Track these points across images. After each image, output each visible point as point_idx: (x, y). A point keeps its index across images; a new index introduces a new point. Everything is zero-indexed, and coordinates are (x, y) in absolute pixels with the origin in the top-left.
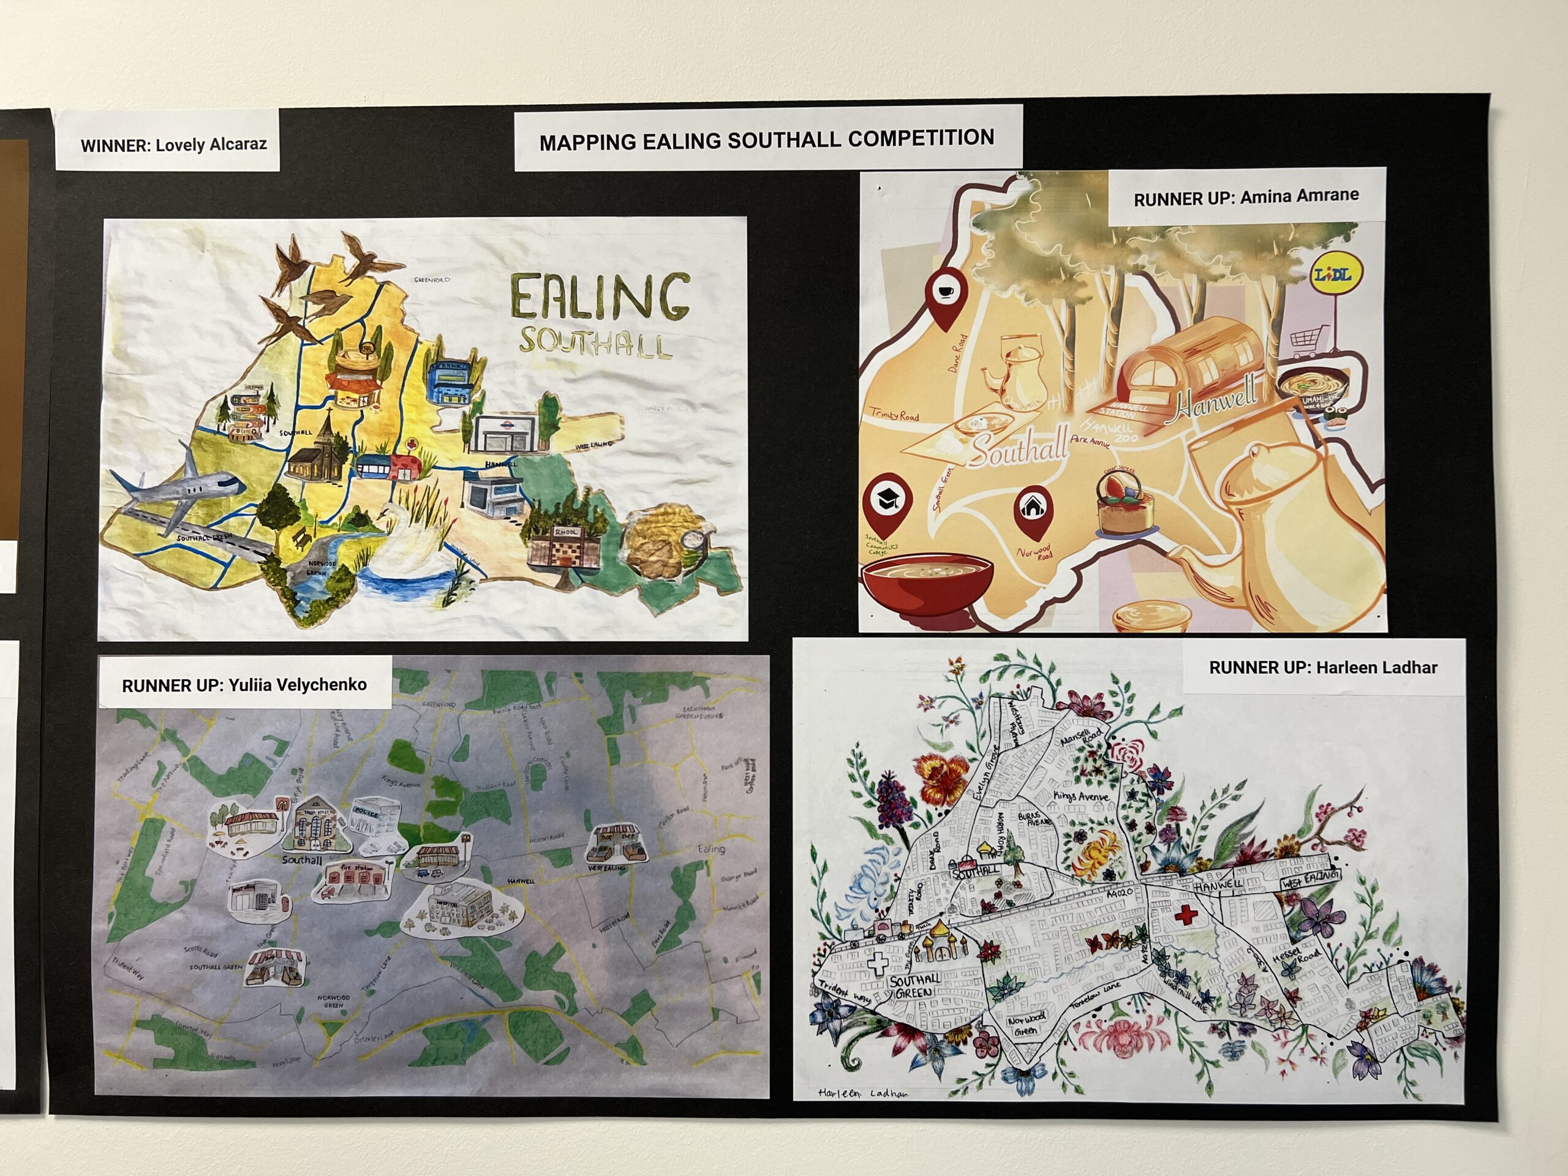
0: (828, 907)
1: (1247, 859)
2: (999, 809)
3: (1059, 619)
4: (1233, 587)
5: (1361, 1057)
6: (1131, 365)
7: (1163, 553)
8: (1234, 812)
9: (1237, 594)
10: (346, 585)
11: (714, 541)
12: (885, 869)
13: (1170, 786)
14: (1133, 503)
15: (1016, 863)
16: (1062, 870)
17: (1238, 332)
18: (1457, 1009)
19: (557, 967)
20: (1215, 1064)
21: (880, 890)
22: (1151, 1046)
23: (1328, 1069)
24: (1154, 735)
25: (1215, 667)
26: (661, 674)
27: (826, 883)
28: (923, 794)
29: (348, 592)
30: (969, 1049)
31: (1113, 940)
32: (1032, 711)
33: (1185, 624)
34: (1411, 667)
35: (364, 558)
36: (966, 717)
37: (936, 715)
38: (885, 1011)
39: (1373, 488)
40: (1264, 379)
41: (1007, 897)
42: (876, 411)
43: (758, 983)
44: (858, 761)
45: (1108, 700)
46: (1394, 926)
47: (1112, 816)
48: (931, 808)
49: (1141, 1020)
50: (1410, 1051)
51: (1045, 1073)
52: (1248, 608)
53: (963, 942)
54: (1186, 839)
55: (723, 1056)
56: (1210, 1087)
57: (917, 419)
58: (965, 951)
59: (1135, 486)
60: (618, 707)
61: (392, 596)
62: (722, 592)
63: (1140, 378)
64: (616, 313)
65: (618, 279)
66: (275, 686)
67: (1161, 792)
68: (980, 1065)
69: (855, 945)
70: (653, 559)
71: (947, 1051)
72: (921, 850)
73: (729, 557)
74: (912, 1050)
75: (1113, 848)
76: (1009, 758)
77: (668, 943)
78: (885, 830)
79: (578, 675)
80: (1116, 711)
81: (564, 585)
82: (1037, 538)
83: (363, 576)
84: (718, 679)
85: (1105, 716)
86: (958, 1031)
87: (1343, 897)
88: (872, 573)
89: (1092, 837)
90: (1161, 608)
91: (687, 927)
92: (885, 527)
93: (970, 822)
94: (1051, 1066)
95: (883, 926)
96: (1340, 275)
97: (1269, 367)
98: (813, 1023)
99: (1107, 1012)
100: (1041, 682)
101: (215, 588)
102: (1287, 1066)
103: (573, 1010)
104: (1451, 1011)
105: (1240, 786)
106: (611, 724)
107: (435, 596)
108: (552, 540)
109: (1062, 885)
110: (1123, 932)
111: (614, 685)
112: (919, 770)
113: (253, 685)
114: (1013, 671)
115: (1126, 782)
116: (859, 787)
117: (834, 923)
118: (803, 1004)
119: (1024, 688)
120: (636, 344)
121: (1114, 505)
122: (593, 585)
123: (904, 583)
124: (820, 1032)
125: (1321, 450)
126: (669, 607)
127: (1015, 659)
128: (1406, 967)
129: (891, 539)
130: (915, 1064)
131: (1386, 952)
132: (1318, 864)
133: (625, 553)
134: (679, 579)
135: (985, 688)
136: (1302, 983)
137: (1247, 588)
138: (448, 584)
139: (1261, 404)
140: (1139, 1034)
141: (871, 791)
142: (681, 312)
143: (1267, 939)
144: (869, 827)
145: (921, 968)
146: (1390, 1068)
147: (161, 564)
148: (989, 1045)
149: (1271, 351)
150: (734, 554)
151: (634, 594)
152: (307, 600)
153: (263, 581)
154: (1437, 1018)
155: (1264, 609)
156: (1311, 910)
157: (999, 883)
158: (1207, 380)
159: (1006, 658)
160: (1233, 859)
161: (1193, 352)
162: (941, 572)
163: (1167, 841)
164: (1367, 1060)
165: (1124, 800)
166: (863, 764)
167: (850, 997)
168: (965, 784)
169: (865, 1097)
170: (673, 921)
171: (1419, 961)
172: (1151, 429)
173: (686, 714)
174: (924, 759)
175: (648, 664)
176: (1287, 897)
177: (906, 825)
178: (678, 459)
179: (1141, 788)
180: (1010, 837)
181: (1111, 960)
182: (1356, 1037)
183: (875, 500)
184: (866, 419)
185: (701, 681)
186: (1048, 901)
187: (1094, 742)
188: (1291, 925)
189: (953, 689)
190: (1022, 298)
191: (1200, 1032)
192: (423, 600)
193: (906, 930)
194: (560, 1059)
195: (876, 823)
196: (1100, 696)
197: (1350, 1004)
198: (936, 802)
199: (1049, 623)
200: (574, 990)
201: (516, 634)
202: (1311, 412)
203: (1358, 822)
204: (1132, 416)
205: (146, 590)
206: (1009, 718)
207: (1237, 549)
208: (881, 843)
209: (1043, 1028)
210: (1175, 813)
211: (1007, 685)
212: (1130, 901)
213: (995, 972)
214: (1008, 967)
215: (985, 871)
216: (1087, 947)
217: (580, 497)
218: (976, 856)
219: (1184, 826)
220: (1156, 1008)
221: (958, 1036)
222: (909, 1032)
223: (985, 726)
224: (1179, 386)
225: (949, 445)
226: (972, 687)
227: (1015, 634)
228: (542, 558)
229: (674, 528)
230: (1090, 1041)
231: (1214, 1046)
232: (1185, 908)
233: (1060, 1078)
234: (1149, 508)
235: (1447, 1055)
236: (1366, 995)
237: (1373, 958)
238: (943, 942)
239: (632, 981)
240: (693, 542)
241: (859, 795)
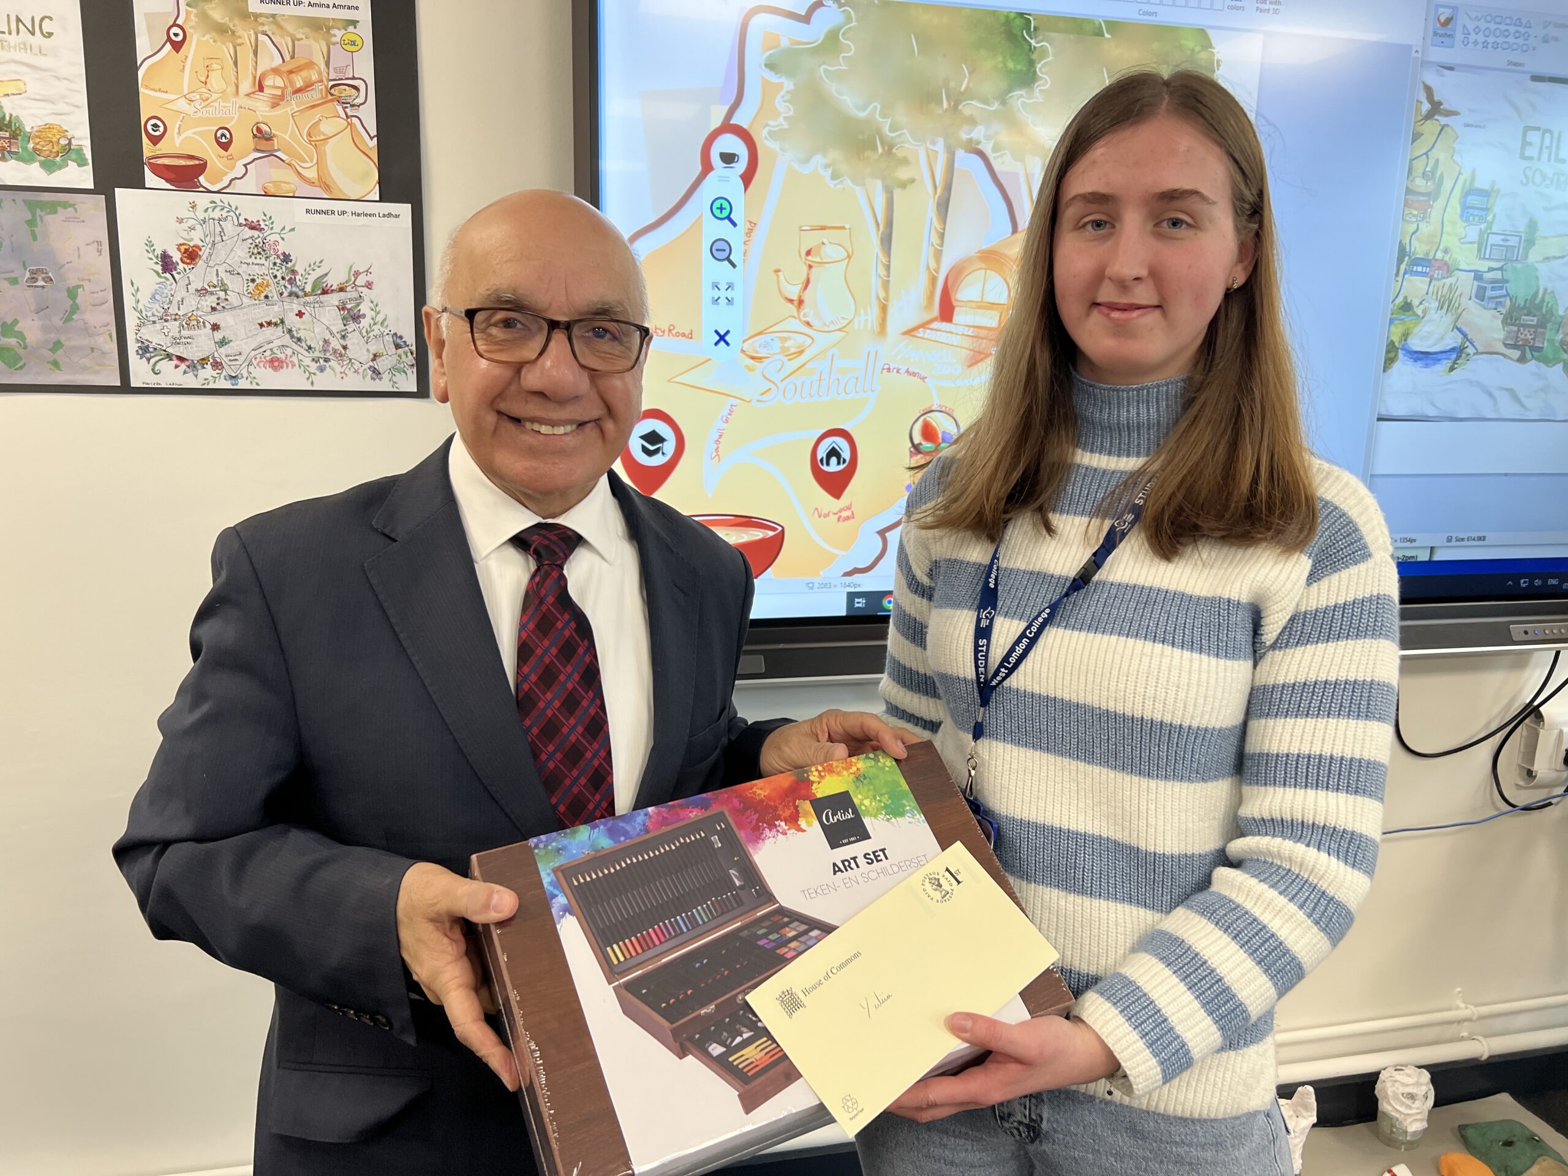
0: (140, 306)
1: (325, 292)
2: (216, 267)
3: (238, 187)
4: (314, 177)
5: (374, 372)
6: (263, 76)
7: (283, 161)
8: (319, 272)
9: (316, 181)
11: (74, 142)
12: (166, 291)
13: (291, 261)
14: (269, 139)
15: (225, 291)
16: (246, 293)
17: (310, 65)
18: (412, 353)
19: (16, 329)
20: (314, 374)
21: (164, 300)
22: (287, 367)
23: (361, 376)
24: (283, 239)
25: (308, 211)
26: (53, 201)
27: (139, 296)
28: (181, 260)
30: (209, 367)
31: (269, 324)
32: (229, 227)
33: (294, 192)
34: (390, 215)
36: (198, 227)
37: (185, 226)
38: (170, 350)
39: (372, 138)
40: (323, 87)
41: (222, 304)
42: (147, 87)
43: (111, 337)
44: (150, 244)
45: (262, 223)
46: (385, 320)
47: (266, 272)
48: (185, 266)
49: (283, 356)
50: (394, 370)
51: (243, 377)
52: (321, 187)
53: (204, 323)
54: (299, 283)
55: (97, 368)
56: (312, 383)
57: (166, 92)
58: (205, 326)
59: (269, 130)
60: (34, 215)
62: (79, 165)
63: (268, 82)
64: (18, 33)
65: (17, 16)
67: (287, 263)
68: (214, 373)
69: (154, 322)
70: (45, 148)
71: (199, 367)
72: (182, 283)
73: (82, 150)
74: (183, 366)
75: (268, 286)
76: (219, 246)
77: (68, 319)
78: (164, 275)
79: (14, 200)
80: (266, 228)
81: (3, 158)
82: (226, 150)
84: (81, 205)
85: (261, 230)
86: (203, 359)
87: (364, 308)
88: (150, 161)
89: (258, 281)
90: (283, 185)
91: (75, 313)
92: (155, 140)
93: (203, 273)
94: (245, 374)
95: (167, 315)
96: (353, 43)
97: (326, 83)
98: (138, 354)
99: (268, 353)
100: (232, 214)
102: (344, 375)
103: (25, 347)
104: (409, 354)
105: (320, 262)
106: (31, 223)
109: (246, 300)
110: (274, 321)
111: (31, 206)
112: (179, 250)
114: (219, 208)
115: (272, 258)
116: (151, 255)
117: (144, 313)
118: (132, 347)
119: (224, 216)
120: (29, 48)
121: (259, 138)
122: (17, 159)
123: (166, 166)
124: (141, 358)
125: (349, 120)
126: (54, 171)
127: (219, 203)
128: (390, 336)
129: (158, 146)
130: (185, 372)
131: (382, 330)
132: (355, 295)
133: (31, 145)
134: (58, 159)
135: (206, 215)
136: (348, 342)
137: (320, 178)
139: (322, 98)
140: (282, 362)
141: (157, 257)
142: (50, 35)
143: (334, 325)
144: (157, 272)
145: (185, 333)
146: (386, 376)
148: (217, 365)
149: (326, 74)
150: (84, 148)
151: (37, 164)
154: (404, 357)
155: (327, 188)
156: (352, 313)
157: (218, 299)
158: (298, 86)
159: (215, 203)
160: (319, 292)
161: (291, 72)
162: (182, 162)
163: (291, 284)
164: (376, 373)
165: (271, 266)
166: (152, 246)
167: (154, 344)
168: (200, 257)
169: (164, 386)
170: (69, 310)
171: (395, 334)
172: (274, 105)
173: (67, 220)
174: (181, 245)
175: (47, 196)
176: (342, 308)
177: (174, 273)
178: (54, 103)
179: (278, 261)
180: (222, 280)
181: (268, 331)
182: (371, 364)
183: (149, 128)
184: (141, 90)
185: (73, 206)
186: (240, 307)
187: (257, 241)
188: (344, 319)
189: (191, 215)
190: (212, 41)
191: (307, 361)
193: (177, 317)
194: (21, 368)
195: (161, 272)
196: (258, 221)
197: (368, 350)
198: (187, 264)
199: (234, 188)
200: (25, 339)
202: (344, 104)
203: (370, 278)
204: (265, 99)
206: (218, 229)
207: (315, 161)
208: (163, 280)
209: (241, 359)
210: (294, 272)
211: (216, 214)
212: (276, 308)
213: (218, 335)
214: (224, 334)
215: (212, 293)
216: (258, 326)
217: (7, 118)
218: (207, 287)
219: (298, 278)
220: (289, 352)
221: (203, 361)
222: (181, 359)
223: (208, 232)
224: (286, 87)
225: (182, 105)
226: (201, 215)
227: (218, 192)
229: (54, 135)
230: (261, 364)
231: (313, 367)
232: (300, 311)
233: (249, 379)
234: (276, 140)
235: (409, 372)
236: (375, 347)
237: (376, 332)
238: (195, 323)
239: (52, 335)
240: (64, 142)
241: (151, 259)
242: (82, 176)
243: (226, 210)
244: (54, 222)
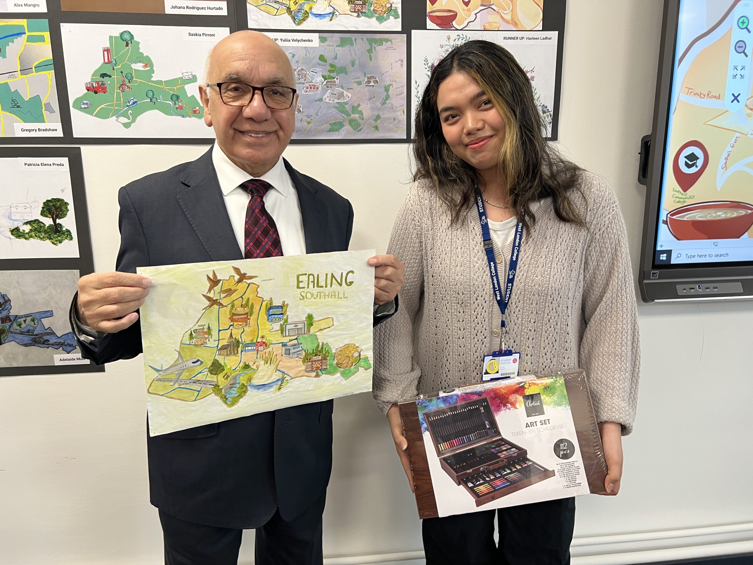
3: (471, 26)
4: (510, 19)
7: (495, 10)
9: (510, 21)
10: (307, 15)
11: (393, 5)
18: (551, 116)
19: (359, 109)
25: (505, 38)
26: (381, 39)
27: (419, 89)
29: (307, 17)
33: (499, 28)
34: (546, 38)
35: (311, 8)
37: (444, 49)
43: (404, 112)
44: (426, 60)
46: (539, 98)
52: (512, 24)
55: (396, 129)
60: (371, 47)
61: (318, 18)
62: (395, 18)
66: (291, 41)
70: (379, 10)
73: (397, 9)
77: (384, 103)
79: (362, 39)
81: (358, 16)
82: (467, 6)
83: (311, 13)
84: (394, 40)
88: (430, 14)
90: (494, 24)
91: (388, 99)
92: (433, 2)
101: (275, 15)
103: (363, 119)
104: (549, 116)
106: (370, 51)
107: (328, 18)
108: (355, 4)
111: (370, 41)
113: (285, 40)
114: (461, 39)
116: (426, 66)
122: (365, 16)
123: (437, 17)
126: (383, 22)
127: (461, 36)
128: (541, 106)
129: (434, 6)
133: (372, 8)
134: (385, 15)
135: (455, 43)
137: (512, 19)
138: (331, 16)
141: (429, 67)
147: (262, 8)
150: (398, 9)
151: (375, 18)
152: (298, 19)
153: (287, 14)
154: (546, 118)
155: (516, 24)
159: (459, 36)
162: (445, 14)
166: (427, 61)
170: (385, 98)
171: (544, 105)
173: (387, 48)
175: (378, 36)
185: (391, 41)
189: (447, 43)
192: (325, 19)
194: (360, 130)
199: (469, 27)
200: (363, 114)
201: (347, 28)
203: (533, 74)
205: (259, 15)
207: (511, 10)
226: (452, 43)
227: (461, 30)
228: (353, 9)
229: (384, 2)
235: (548, 127)
239: (376, 112)
240: (388, 5)
241: (426, 68)
242: (395, 24)
243: (464, 39)
244: (380, 49)
